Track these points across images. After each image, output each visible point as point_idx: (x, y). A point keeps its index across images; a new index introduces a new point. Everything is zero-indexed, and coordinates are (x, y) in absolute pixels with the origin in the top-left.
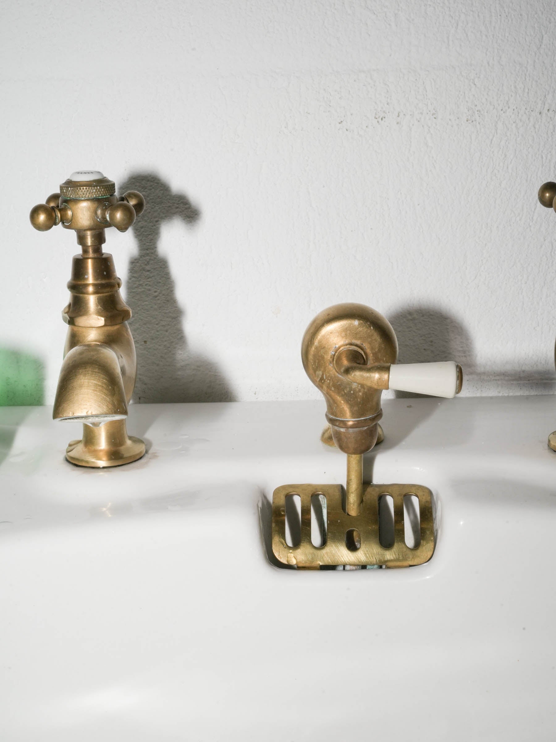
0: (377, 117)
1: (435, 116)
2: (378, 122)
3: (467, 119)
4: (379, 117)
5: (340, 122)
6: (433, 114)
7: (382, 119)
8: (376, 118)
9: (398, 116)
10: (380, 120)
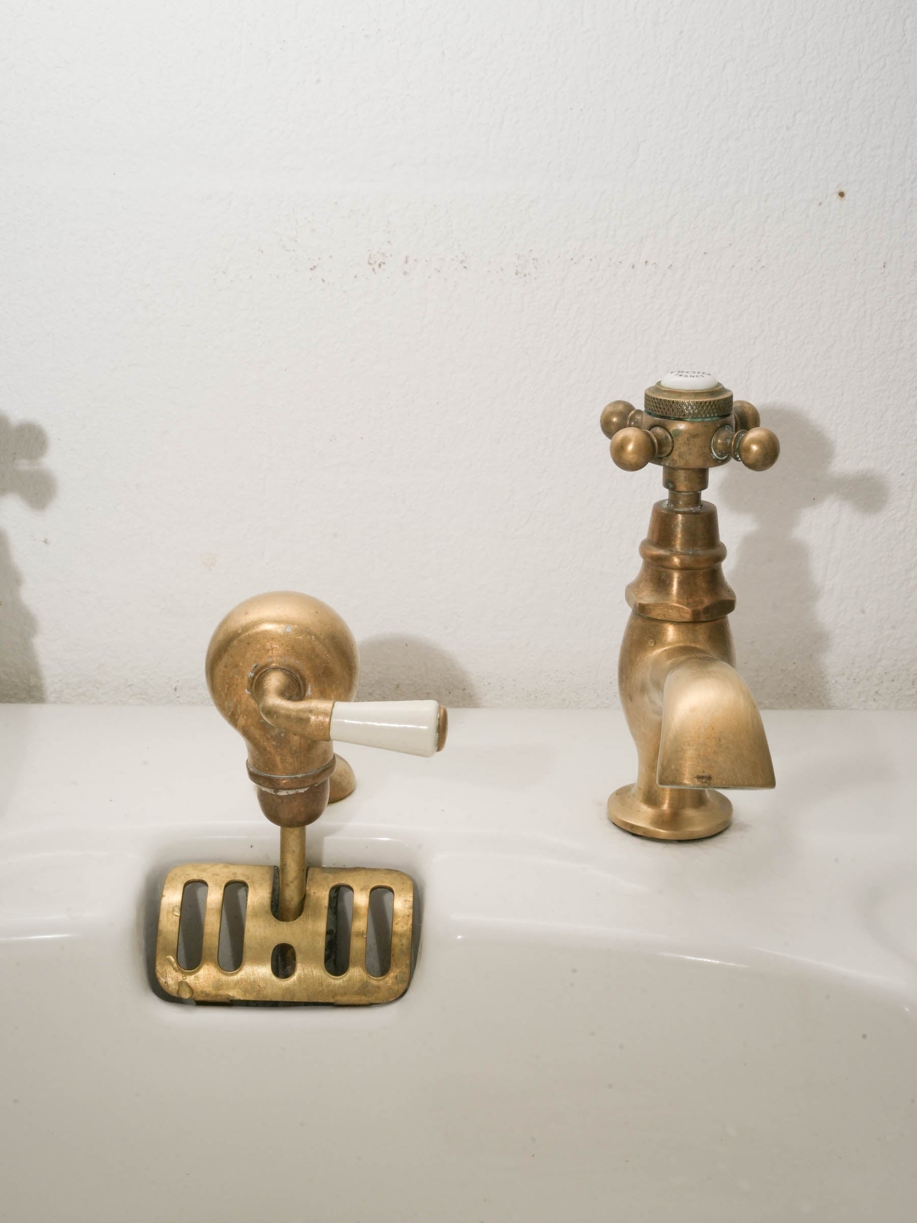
0: (371, 262)
1: (464, 265)
2: (373, 270)
3: (517, 271)
4: (375, 262)
5: (312, 267)
6: (462, 262)
7: (380, 265)
8: (371, 264)
9: (406, 262)
10: (376, 266)
